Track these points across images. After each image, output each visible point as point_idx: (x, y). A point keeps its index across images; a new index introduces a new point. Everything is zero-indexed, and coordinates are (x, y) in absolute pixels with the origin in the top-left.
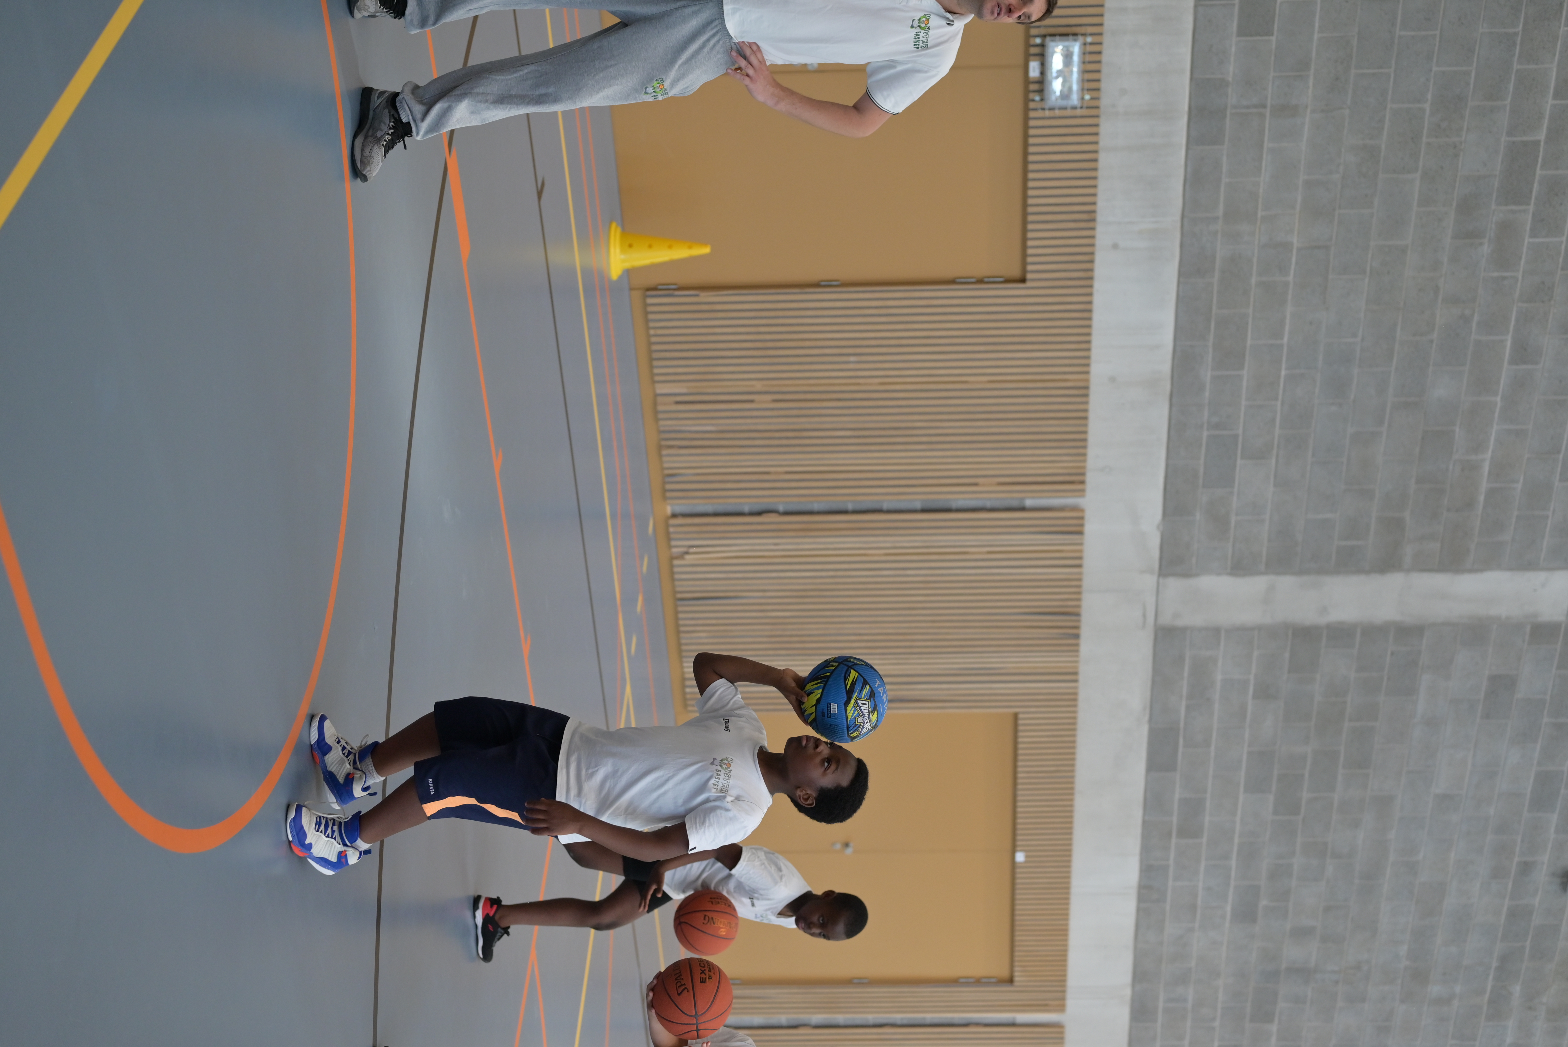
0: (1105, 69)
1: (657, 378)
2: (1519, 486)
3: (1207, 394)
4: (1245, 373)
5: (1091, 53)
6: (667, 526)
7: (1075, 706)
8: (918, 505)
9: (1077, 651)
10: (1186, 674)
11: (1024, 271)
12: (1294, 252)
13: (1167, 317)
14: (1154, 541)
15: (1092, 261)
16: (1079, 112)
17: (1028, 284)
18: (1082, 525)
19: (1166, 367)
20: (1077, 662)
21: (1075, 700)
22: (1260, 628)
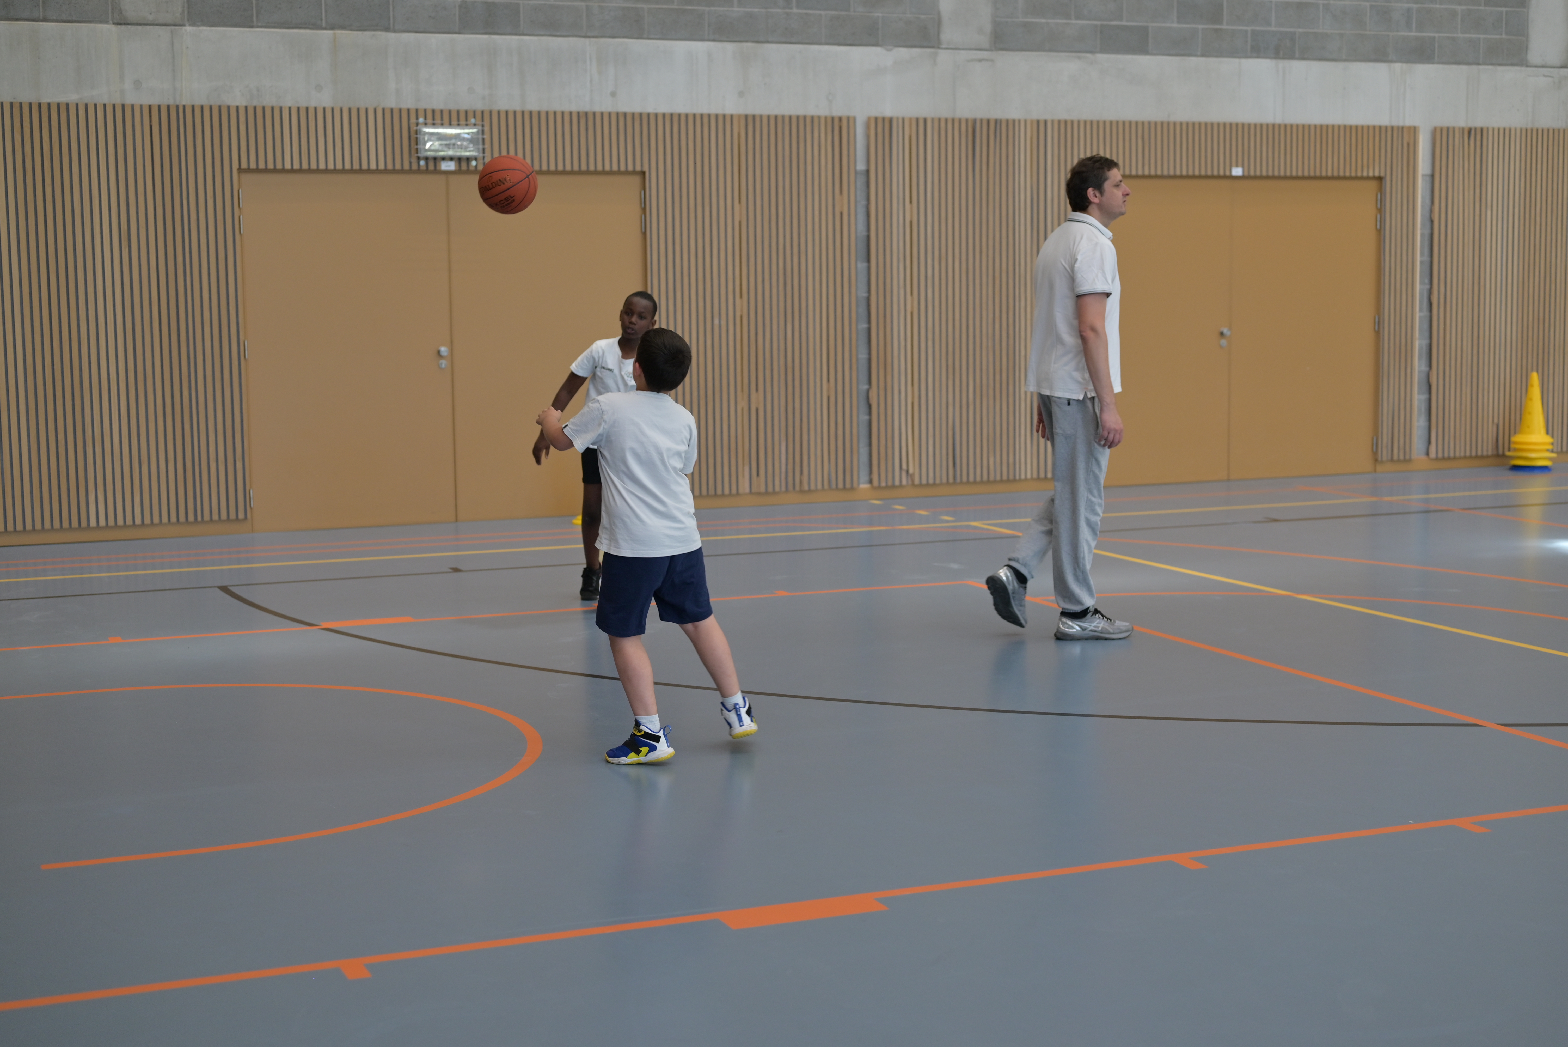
0: (449, 106)
1: (734, 491)
3: (756, 10)
5: (434, 119)
6: (879, 487)
8: (862, 266)
9: (1014, 121)
10: (1041, 20)
11: (634, 172)
13: (681, 47)
14: (903, 53)
15: (625, 114)
16: (487, 129)
17: (646, 169)
18: (884, 119)
19: (730, 47)
20: (1027, 121)
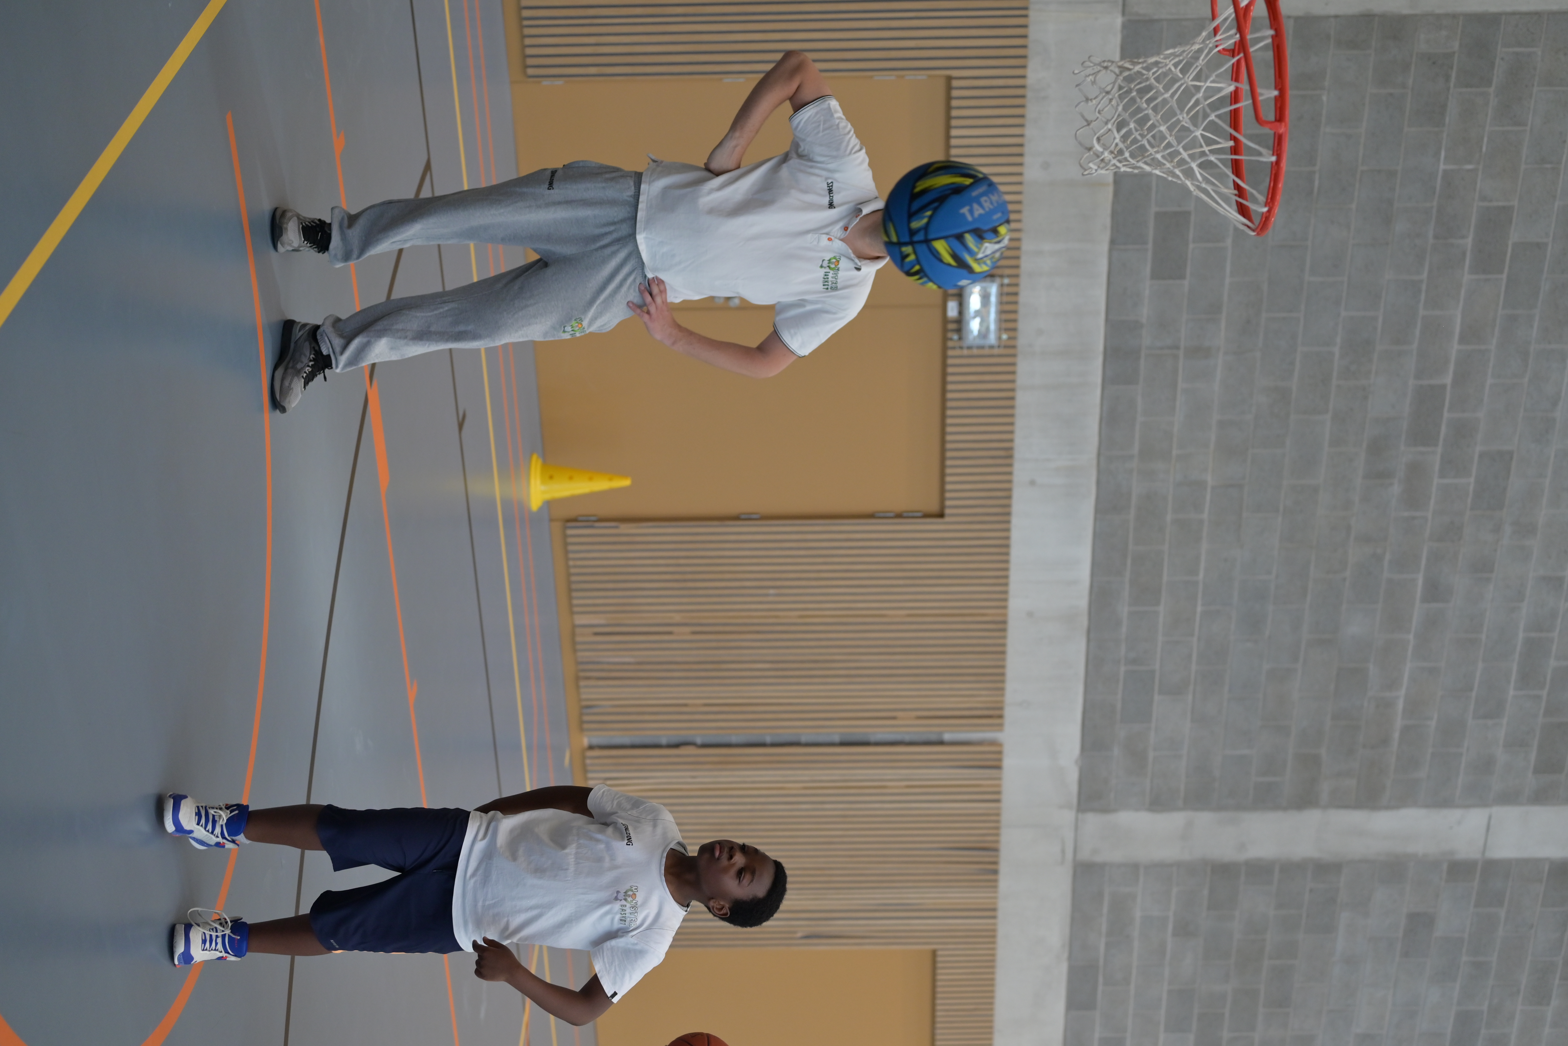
0: (1022, 310)
1: (576, 609)
2: (1433, 723)
3: (1124, 629)
4: (1161, 609)
5: (1008, 294)
6: (584, 758)
7: (994, 943)
8: (837, 739)
9: (996, 887)
10: (1105, 910)
11: (943, 507)
12: (1209, 490)
13: (1084, 553)
14: (1073, 776)
15: (1009, 497)
16: (996, 351)
17: (947, 519)
18: (1000, 760)
19: (1083, 603)
20: (995, 898)
21: (994, 937)
22: (1178, 864)
